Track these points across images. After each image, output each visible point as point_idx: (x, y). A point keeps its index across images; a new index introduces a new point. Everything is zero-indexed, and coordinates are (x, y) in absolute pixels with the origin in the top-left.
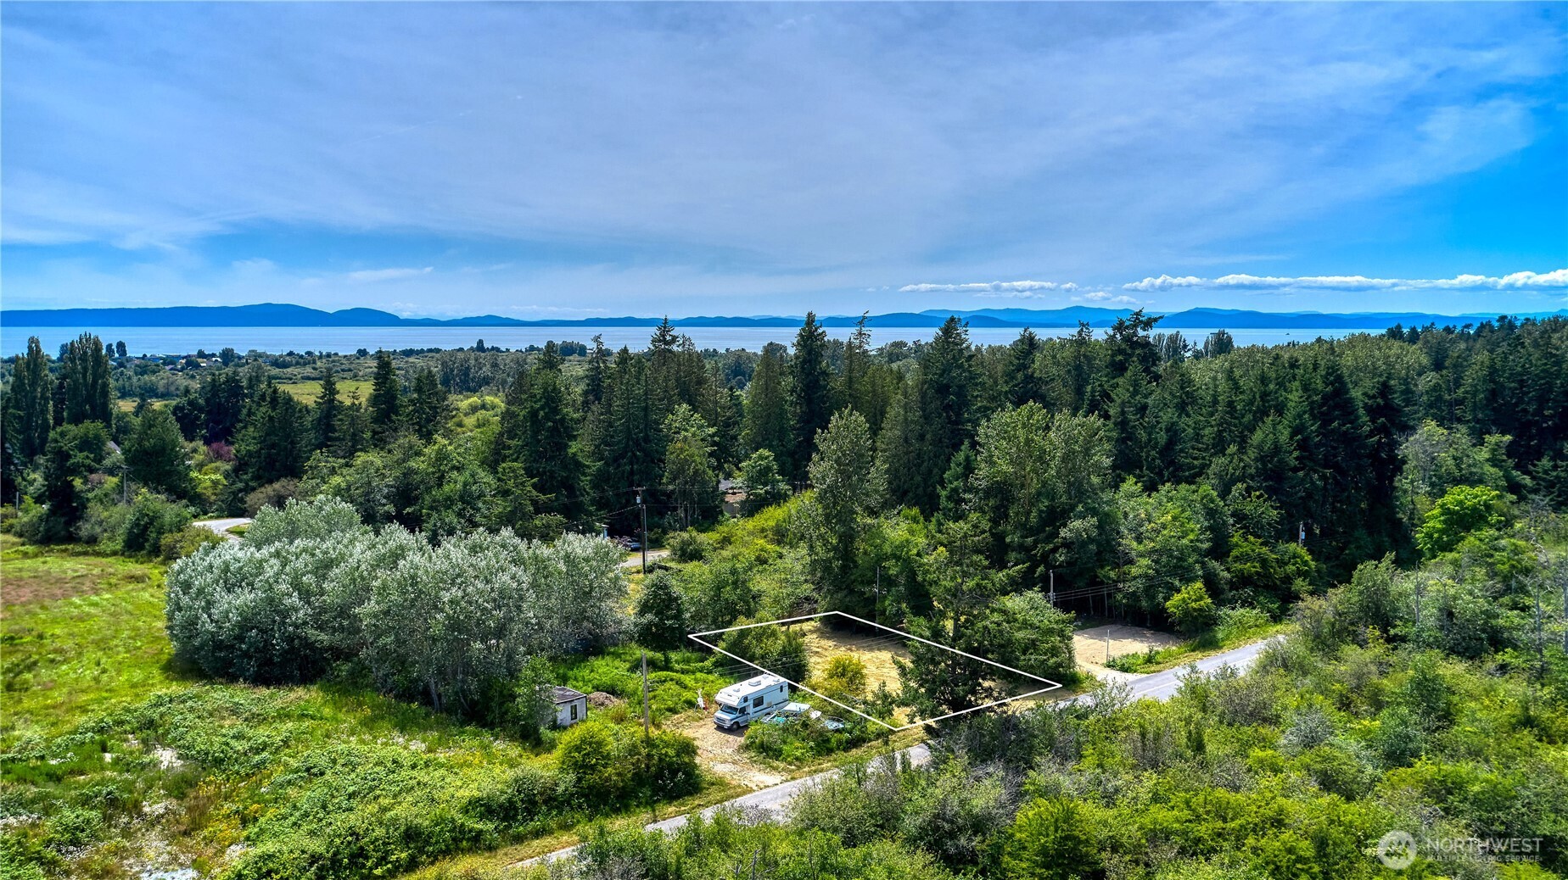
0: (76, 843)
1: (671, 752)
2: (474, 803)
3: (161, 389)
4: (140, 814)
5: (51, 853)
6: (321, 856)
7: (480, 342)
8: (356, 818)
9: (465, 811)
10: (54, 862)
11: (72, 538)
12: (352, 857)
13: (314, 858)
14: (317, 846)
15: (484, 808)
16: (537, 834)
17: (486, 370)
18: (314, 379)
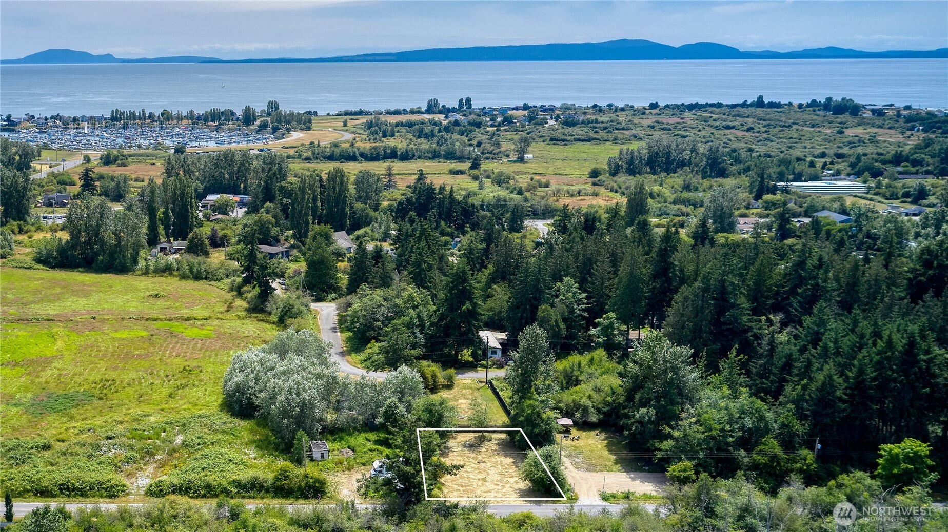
0: (128, 463)
1: (311, 481)
2: (234, 481)
3: (458, 154)
4: (154, 458)
5: (119, 464)
6: (176, 486)
7: (761, 98)
8: (192, 476)
9: (230, 483)
10: (119, 468)
11: (262, 311)
12: (186, 489)
13: (174, 486)
14: (176, 482)
15: (238, 484)
16: (250, 497)
17: (687, 155)
18: (583, 141)
